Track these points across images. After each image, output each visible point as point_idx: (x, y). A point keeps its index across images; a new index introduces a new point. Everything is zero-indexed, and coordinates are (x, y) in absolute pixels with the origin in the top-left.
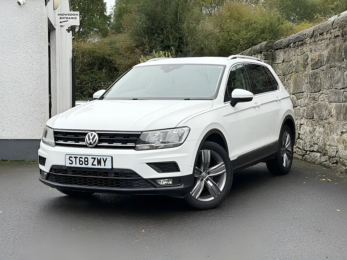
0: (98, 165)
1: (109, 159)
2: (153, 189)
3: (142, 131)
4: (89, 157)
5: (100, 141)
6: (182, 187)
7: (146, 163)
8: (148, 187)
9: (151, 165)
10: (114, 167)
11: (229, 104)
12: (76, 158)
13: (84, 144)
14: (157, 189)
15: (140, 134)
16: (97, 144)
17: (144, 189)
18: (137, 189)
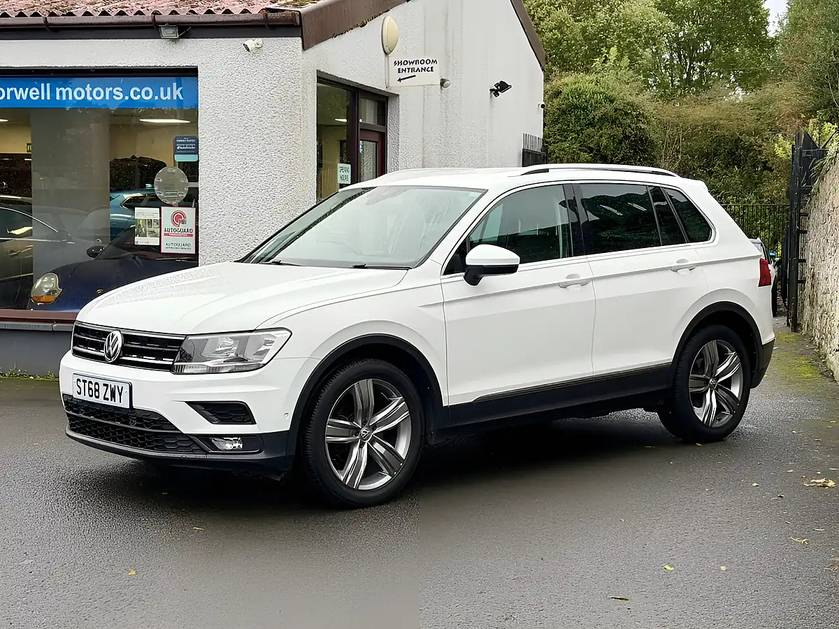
0: (111, 400)
1: (126, 389)
2: (202, 456)
3: (187, 335)
4: (101, 383)
5: (126, 351)
6: (262, 456)
7: (187, 402)
8: (193, 452)
9: (198, 406)
10: (135, 406)
11: (462, 278)
12: (85, 381)
13: (102, 353)
14: (209, 457)
15: (183, 340)
16: (119, 356)
17: (184, 456)
18: (172, 455)
